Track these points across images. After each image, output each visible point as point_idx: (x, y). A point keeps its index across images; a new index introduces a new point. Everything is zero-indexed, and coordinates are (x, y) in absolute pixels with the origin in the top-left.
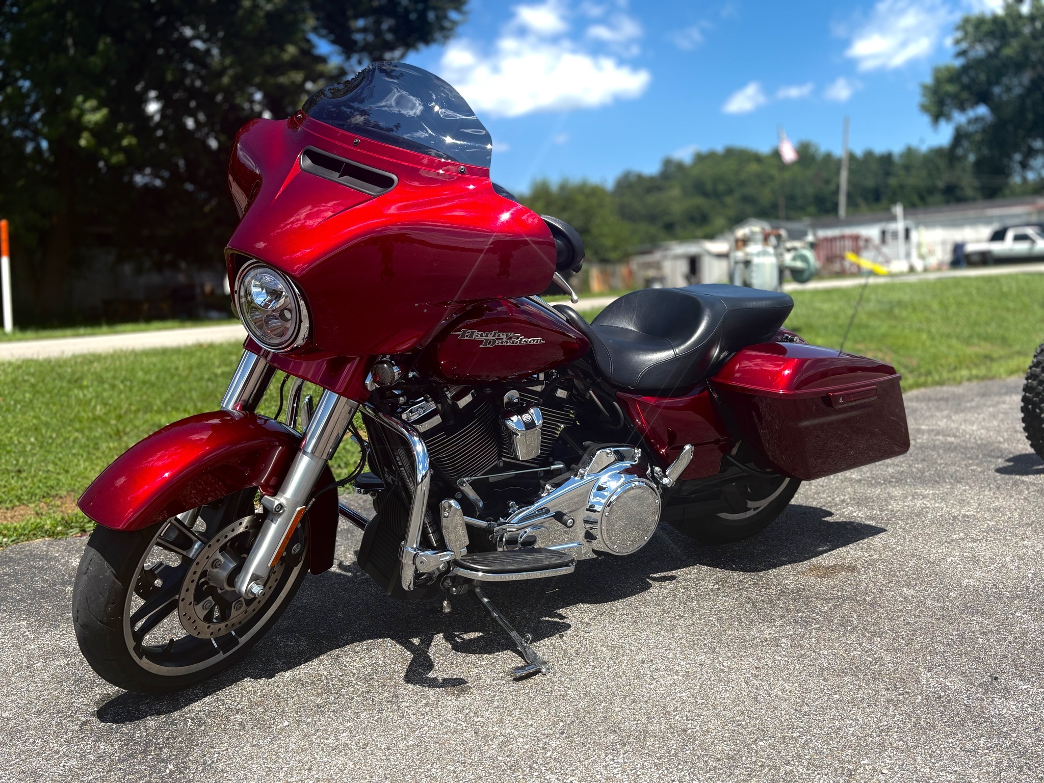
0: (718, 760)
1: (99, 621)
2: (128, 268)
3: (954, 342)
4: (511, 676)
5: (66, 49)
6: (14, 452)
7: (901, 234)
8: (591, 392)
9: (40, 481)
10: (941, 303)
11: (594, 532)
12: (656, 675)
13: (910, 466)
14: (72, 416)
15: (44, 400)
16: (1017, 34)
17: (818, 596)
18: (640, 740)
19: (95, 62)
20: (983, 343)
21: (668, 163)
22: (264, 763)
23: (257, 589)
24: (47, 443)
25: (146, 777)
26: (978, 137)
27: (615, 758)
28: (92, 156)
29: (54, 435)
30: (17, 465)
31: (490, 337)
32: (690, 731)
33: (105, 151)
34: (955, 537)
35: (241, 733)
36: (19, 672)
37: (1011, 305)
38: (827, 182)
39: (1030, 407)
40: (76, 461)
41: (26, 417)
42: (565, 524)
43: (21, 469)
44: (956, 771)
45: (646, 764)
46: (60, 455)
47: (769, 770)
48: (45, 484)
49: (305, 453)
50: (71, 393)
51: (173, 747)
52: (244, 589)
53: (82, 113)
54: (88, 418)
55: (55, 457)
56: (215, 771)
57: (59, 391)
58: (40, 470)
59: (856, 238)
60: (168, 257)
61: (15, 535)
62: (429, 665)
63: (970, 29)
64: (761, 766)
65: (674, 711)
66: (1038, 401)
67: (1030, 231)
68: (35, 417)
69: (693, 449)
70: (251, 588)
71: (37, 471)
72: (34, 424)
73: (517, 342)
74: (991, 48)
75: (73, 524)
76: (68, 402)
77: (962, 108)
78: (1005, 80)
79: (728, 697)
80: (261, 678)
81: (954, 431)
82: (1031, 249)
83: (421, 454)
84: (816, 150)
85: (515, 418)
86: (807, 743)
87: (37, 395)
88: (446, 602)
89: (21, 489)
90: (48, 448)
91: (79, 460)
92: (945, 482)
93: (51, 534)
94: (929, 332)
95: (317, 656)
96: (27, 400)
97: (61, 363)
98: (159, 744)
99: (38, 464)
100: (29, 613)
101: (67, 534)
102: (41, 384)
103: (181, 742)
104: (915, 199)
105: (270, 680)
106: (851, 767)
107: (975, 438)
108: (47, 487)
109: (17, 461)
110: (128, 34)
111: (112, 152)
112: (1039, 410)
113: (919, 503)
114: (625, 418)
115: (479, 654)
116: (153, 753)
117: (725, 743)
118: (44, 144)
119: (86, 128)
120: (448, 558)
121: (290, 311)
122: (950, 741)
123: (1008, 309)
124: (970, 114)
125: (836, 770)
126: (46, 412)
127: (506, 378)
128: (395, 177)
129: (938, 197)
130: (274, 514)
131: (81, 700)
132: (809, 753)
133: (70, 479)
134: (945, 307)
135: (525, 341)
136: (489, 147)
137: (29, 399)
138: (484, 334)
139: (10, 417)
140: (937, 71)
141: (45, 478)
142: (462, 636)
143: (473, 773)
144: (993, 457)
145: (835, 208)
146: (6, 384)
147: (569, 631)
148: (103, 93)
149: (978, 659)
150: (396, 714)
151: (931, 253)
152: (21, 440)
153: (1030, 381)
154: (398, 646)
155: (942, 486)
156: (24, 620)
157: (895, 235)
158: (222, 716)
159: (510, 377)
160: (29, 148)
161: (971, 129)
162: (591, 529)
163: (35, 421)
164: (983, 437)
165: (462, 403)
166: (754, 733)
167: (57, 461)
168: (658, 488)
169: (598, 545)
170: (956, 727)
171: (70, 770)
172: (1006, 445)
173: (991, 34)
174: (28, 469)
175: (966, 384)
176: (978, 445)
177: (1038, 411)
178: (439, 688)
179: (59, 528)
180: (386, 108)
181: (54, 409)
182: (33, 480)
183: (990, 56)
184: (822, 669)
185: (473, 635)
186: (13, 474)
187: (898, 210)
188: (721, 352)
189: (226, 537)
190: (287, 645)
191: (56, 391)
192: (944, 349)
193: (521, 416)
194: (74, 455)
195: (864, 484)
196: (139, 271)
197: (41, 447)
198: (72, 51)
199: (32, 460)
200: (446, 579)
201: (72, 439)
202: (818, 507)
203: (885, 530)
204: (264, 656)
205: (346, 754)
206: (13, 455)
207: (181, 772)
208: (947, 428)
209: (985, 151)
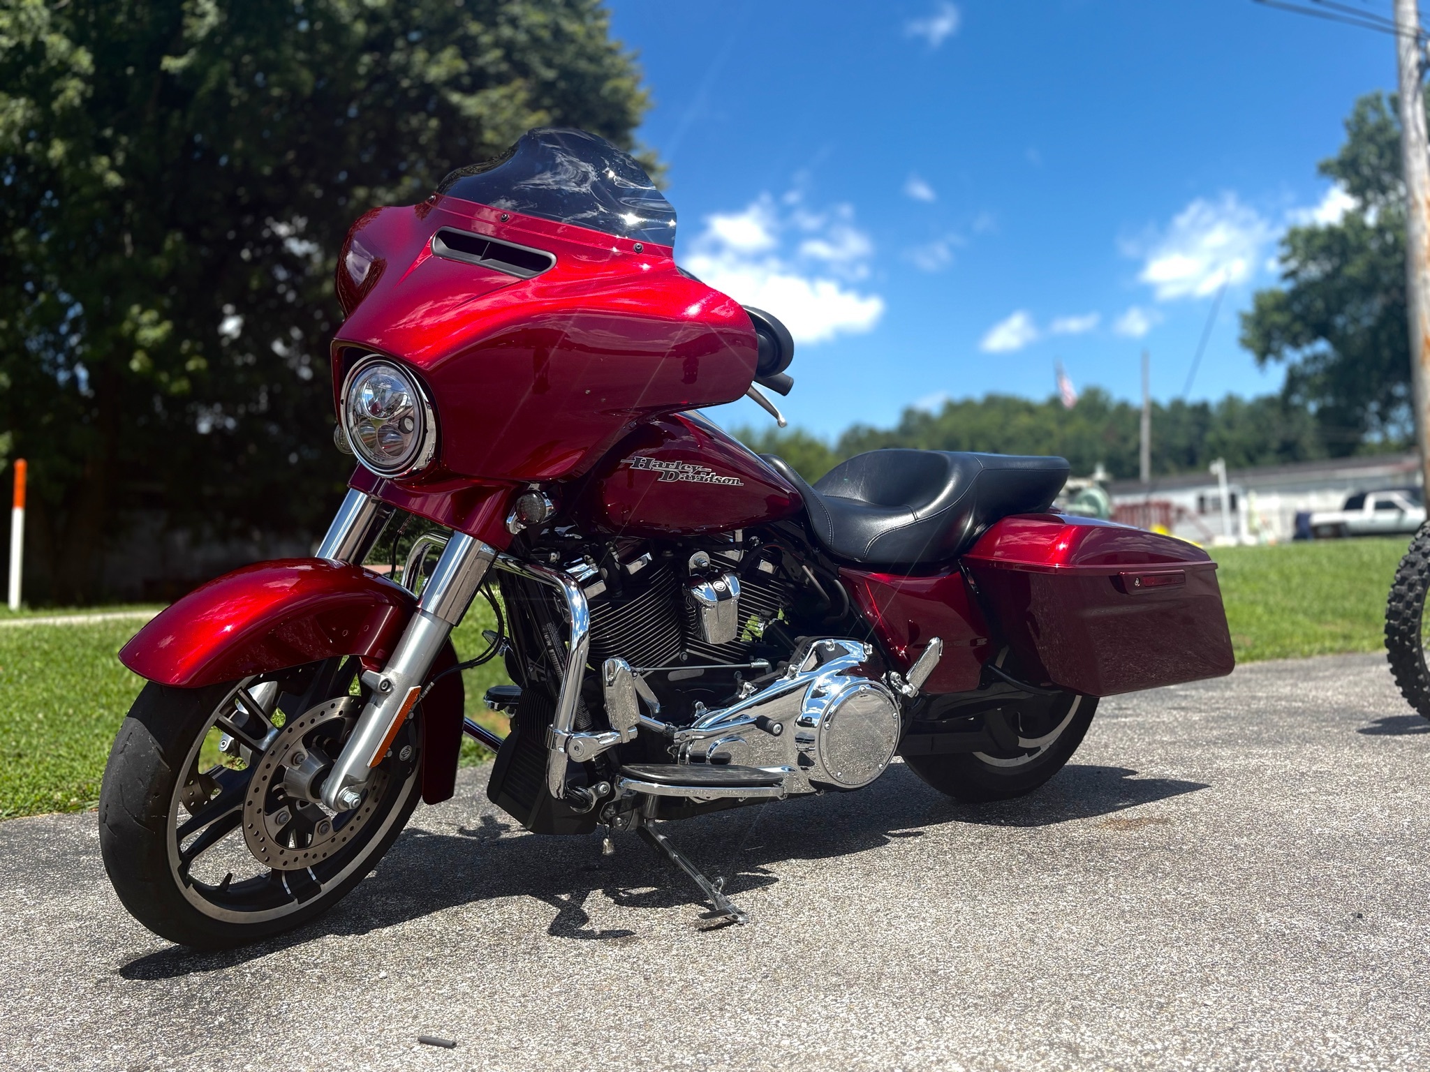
0: (980, 997)
1: (135, 819)
2: (181, 538)
3: (1300, 617)
4: (696, 927)
5: (122, 247)
6: (15, 732)
7: (1226, 503)
8: (804, 567)
9: (47, 769)
10: (1281, 573)
11: (810, 755)
12: (894, 922)
13: (1242, 729)
14: (97, 689)
15: (61, 670)
16: (1361, 248)
17: (1116, 846)
18: (873, 981)
19: (159, 264)
20: (1339, 621)
21: (909, 414)
22: (351, 1013)
23: (350, 797)
24: (61, 722)
25: (187, 1028)
26: (1319, 380)
27: (839, 998)
28: (145, 384)
29: (71, 711)
30: (17, 747)
31: (672, 468)
32: (942, 972)
33: (164, 377)
34: (1303, 791)
35: (321, 986)
36: (12, 935)
37: (1376, 577)
38: (1125, 439)
39: (1397, 638)
40: (98, 743)
41: (34, 689)
42: (770, 731)
43: (22, 753)
44: (1306, 1002)
45: (880, 1003)
46: (78, 736)
47: (1051, 1005)
48: (53, 774)
49: (424, 613)
50: (97, 662)
51: (225, 1001)
52: (333, 796)
53: (137, 327)
54: (119, 691)
55: (70, 739)
56: (283, 1021)
57: (81, 660)
58: (48, 755)
59: (1166, 507)
60: (236, 523)
61: (12, 807)
62: (583, 918)
63: (1300, 243)
64: (1039, 1002)
65: (919, 954)
66: (1406, 631)
67: (1396, 497)
68: (46, 690)
69: (942, 645)
70: (343, 796)
71: (44, 756)
72: (44, 698)
73: (706, 480)
74: (1328, 267)
75: (93, 796)
76: (92, 673)
77: (1296, 343)
78: (1350, 309)
79: (994, 940)
80: (349, 934)
81: (1302, 697)
82: (1400, 520)
83: (579, 609)
84: (1107, 399)
85: (703, 587)
86: (1102, 979)
87: (51, 665)
88: (607, 840)
89: (20, 779)
90: (61, 728)
91: (102, 743)
92: (1290, 742)
93: (62, 808)
94: (1266, 604)
95: (428, 913)
96: (37, 669)
97: (86, 627)
98: (206, 998)
99: (46, 748)
100: (28, 881)
101: (84, 807)
102: (56, 652)
103: (236, 995)
104: (1242, 459)
105: (362, 936)
106: (1162, 1000)
107: (1330, 703)
108: (57, 777)
109: (18, 742)
110: (205, 233)
111: (173, 378)
112: (1409, 642)
113: (1254, 762)
114: (850, 605)
115: (651, 907)
116: (197, 1007)
117: (990, 982)
118: (82, 373)
119: (141, 347)
120: (611, 740)
121: (412, 419)
122: (1297, 975)
123: (1371, 581)
124: (1308, 351)
125: (1142, 1004)
126: (62, 683)
127: (691, 531)
128: (553, 257)
129: (1270, 457)
130: (378, 694)
131: (98, 960)
132: (1105, 989)
133: (88, 768)
134: (1287, 578)
135: (717, 479)
136: (672, 223)
137: (40, 668)
138: (664, 464)
139: (11, 690)
140: (1259, 298)
141: (54, 765)
142: (629, 891)
143: (641, 1016)
144: (1355, 719)
145: (1136, 472)
146: (11, 651)
147: (776, 884)
148: (166, 302)
149: (1336, 900)
150: (536, 964)
151: (1267, 525)
152: (25, 716)
153: (1393, 603)
154: (540, 902)
155: (1286, 747)
156: (21, 887)
157: (1217, 504)
158: (294, 970)
159: (697, 530)
160: (62, 376)
161: (1309, 369)
162: (807, 750)
163: (45, 695)
164: (1339, 702)
165: (634, 567)
166: (1029, 972)
167: (72, 743)
168: (896, 698)
169: (817, 773)
170: (1306, 962)
171: (80, 1024)
172: (1372, 709)
173: (1327, 250)
174: (31, 753)
175: (1318, 658)
176: (1334, 709)
177: (1407, 643)
178: (596, 939)
179: (74, 800)
180: (544, 187)
181: (73, 681)
182: (36, 768)
183: (1329, 277)
184: (1124, 911)
185: (644, 890)
186: (11, 759)
187: (1218, 468)
188: (975, 524)
189: (313, 721)
190: (387, 904)
191: (77, 659)
192: (1286, 625)
193: (712, 584)
194: (97, 735)
195: (1180, 746)
196: (196, 541)
197: (51, 726)
198: (129, 251)
199: (39, 742)
200: (608, 806)
201: (94, 716)
202: (1118, 766)
203: (1209, 786)
204: (354, 914)
205: (465, 1002)
206: (12, 735)
207: (235, 1023)
208: (1292, 695)
209: (1329, 401)
